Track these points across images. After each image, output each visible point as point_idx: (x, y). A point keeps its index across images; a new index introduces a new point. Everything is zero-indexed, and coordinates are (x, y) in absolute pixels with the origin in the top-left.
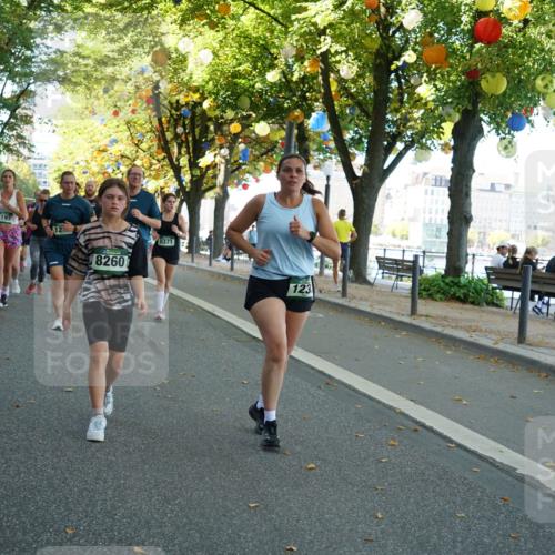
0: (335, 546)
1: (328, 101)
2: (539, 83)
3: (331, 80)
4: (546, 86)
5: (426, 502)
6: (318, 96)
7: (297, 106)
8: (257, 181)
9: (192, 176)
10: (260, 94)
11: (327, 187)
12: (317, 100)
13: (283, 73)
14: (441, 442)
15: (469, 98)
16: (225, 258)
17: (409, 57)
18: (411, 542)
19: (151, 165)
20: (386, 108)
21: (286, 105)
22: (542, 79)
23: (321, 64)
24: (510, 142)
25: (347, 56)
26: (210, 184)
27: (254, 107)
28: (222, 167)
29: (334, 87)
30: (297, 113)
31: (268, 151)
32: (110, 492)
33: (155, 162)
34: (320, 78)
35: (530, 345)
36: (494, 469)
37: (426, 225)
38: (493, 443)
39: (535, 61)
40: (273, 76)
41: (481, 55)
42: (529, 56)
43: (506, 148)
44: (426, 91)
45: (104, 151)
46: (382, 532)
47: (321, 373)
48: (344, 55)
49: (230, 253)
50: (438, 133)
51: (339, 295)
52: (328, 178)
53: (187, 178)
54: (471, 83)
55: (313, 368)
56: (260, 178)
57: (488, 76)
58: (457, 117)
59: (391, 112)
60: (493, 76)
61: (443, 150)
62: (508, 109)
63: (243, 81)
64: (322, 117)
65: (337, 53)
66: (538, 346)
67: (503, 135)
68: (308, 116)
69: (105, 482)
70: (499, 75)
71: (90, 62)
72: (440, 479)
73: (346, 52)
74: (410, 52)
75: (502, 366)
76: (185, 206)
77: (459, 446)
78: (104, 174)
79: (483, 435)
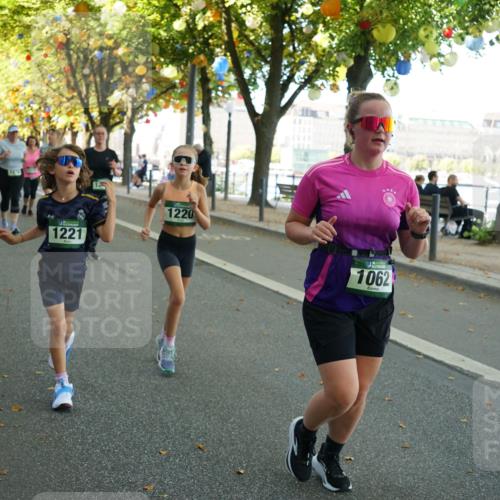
0: (382, 455)
1: (230, 47)
2: (422, 33)
3: (233, 29)
4: (427, 37)
5: (430, 410)
6: (220, 42)
7: (201, 52)
8: (156, 115)
9: (101, 113)
10: (168, 41)
11: (229, 123)
12: (219, 46)
13: (187, 22)
14: (409, 353)
15: (361, 45)
16: (135, 184)
17: (307, 9)
18: (439, 447)
19: (61, 103)
20: (282, 53)
21: (191, 51)
22: (425, 30)
23: (224, 15)
24: (396, 84)
25: (252, 8)
26: (118, 120)
27: (162, 53)
28: (130, 106)
29: (235, 34)
30: (202, 57)
31: (168, 90)
32: (173, 414)
33: (64, 100)
34: (224, 27)
35: (440, 261)
36: (464, 377)
37: (295, 150)
38: (453, 354)
39: (417, 13)
40: (179, 25)
41: (372, 8)
42: (412, 8)
43: (392, 88)
44: (322, 39)
45: (17, 90)
46: (412, 439)
47: (277, 293)
48: (249, 8)
49: (139, 180)
50: (334, 76)
51: (257, 219)
52: (230, 115)
53: (95, 114)
54: (363, 33)
55: (268, 289)
56: (158, 113)
57: (380, 26)
58: (351, 62)
59: (286, 56)
60: (384, 27)
61: (332, 89)
62: (393, 55)
63: (153, 30)
64: (225, 61)
65: (243, 6)
66: (446, 262)
67: (388, 78)
68: (211, 60)
69: (164, 405)
70: (389, 26)
71: (6, 11)
72: (429, 388)
73: (250, 4)
74: (309, 6)
75: (422, 281)
76: (93, 139)
77: (426, 357)
78: (16, 111)
79: (440, 345)
